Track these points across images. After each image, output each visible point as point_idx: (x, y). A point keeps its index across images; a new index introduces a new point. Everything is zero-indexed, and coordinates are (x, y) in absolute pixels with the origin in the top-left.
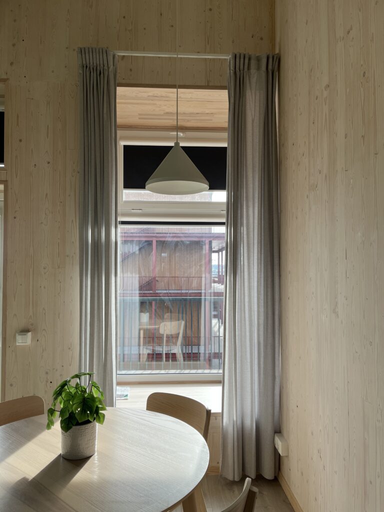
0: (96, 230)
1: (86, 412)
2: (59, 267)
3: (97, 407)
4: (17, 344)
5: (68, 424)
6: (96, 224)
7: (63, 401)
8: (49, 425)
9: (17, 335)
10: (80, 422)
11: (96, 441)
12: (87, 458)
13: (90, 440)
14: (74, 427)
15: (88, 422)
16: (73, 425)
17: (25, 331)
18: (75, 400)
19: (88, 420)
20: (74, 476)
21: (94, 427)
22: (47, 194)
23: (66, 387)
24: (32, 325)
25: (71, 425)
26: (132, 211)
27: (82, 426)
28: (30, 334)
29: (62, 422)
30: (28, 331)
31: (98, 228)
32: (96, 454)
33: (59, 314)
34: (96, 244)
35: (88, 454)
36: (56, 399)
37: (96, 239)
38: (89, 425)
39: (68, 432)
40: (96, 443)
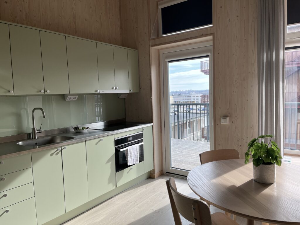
0: (269, 53)
1: (269, 157)
2: (244, 80)
3: (276, 156)
4: (222, 123)
5: (258, 163)
6: (269, 49)
7: (254, 150)
8: (246, 162)
9: (221, 118)
10: (265, 162)
11: (275, 176)
12: (270, 184)
13: (271, 174)
14: (261, 165)
15: (271, 163)
16: (261, 164)
17: (225, 116)
18: (262, 149)
19: (271, 162)
20: (263, 191)
21: (274, 167)
22: (237, 36)
23: (255, 142)
24: (229, 113)
25: (259, 163)
26: (294, 39)
27: (266, 165)
28: (228, 118)
29: (254, 161)
30: (227, 117)
31: (270, 52)
32: (275, 183)
33: (245, 108)
34: (269, 62)
35: (270, 182)
36: (249, 148)
37: (269, 59)
38: (271, 165)
39: (258, 167)
40: (275, 177)
